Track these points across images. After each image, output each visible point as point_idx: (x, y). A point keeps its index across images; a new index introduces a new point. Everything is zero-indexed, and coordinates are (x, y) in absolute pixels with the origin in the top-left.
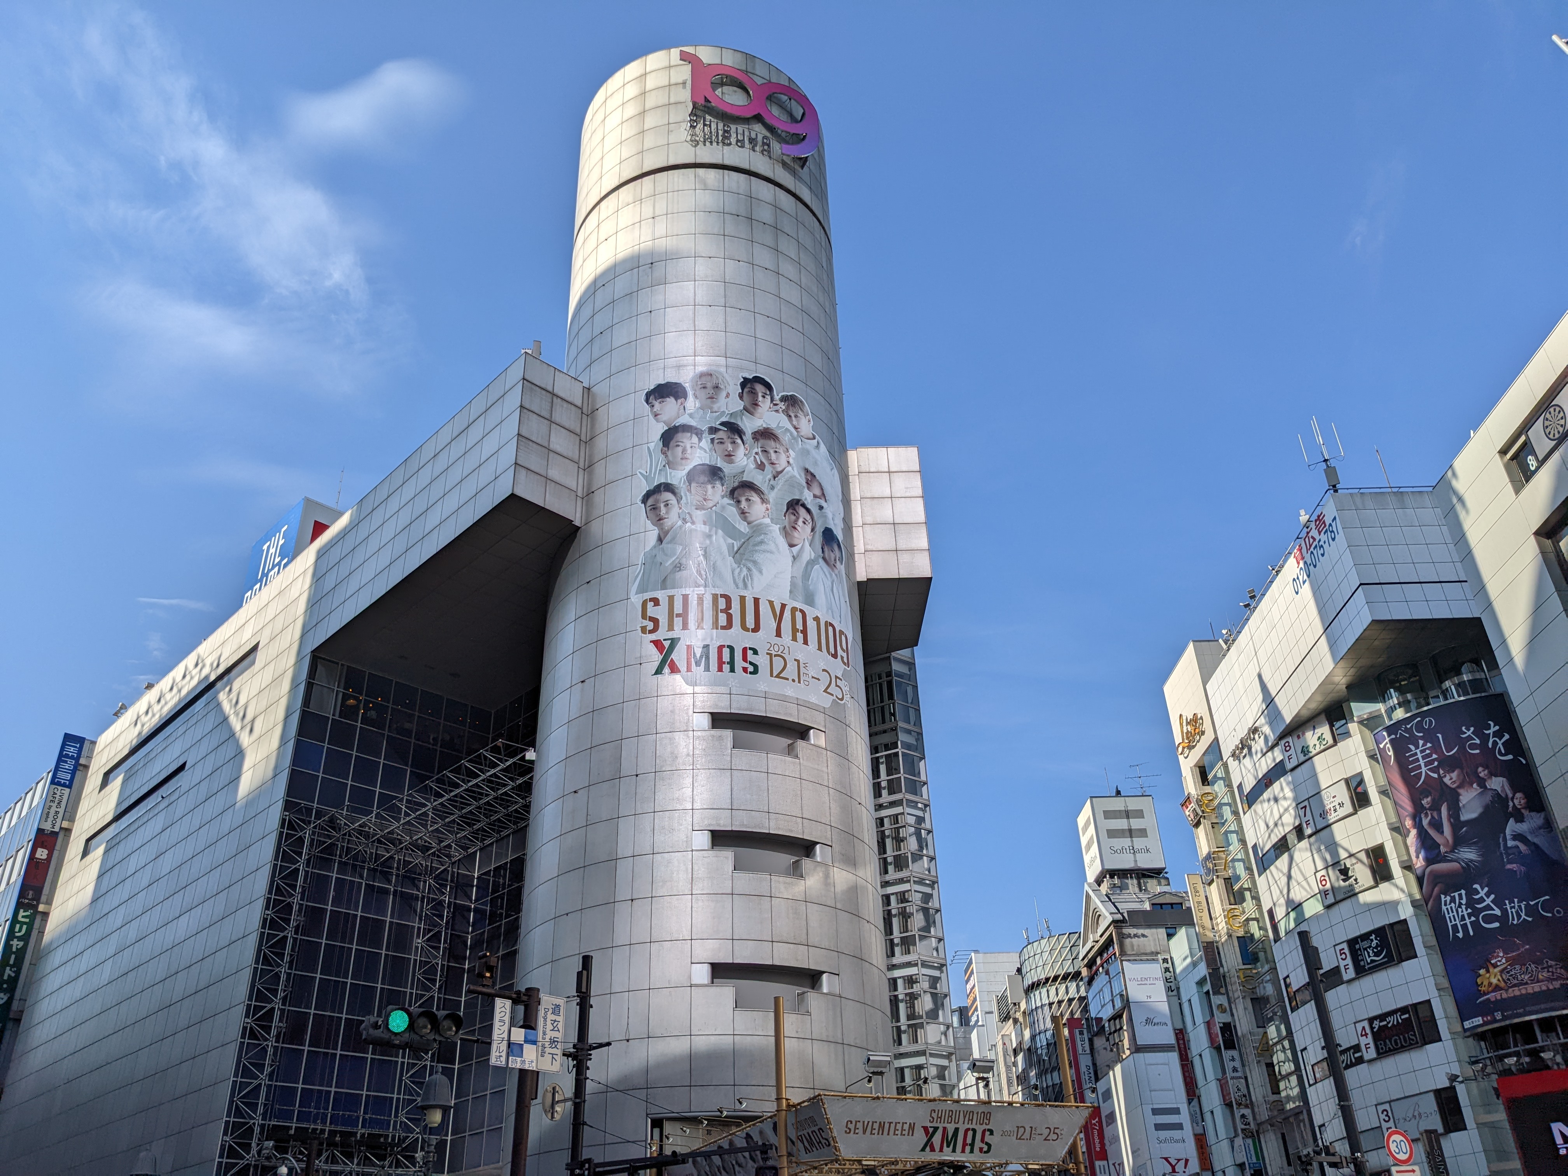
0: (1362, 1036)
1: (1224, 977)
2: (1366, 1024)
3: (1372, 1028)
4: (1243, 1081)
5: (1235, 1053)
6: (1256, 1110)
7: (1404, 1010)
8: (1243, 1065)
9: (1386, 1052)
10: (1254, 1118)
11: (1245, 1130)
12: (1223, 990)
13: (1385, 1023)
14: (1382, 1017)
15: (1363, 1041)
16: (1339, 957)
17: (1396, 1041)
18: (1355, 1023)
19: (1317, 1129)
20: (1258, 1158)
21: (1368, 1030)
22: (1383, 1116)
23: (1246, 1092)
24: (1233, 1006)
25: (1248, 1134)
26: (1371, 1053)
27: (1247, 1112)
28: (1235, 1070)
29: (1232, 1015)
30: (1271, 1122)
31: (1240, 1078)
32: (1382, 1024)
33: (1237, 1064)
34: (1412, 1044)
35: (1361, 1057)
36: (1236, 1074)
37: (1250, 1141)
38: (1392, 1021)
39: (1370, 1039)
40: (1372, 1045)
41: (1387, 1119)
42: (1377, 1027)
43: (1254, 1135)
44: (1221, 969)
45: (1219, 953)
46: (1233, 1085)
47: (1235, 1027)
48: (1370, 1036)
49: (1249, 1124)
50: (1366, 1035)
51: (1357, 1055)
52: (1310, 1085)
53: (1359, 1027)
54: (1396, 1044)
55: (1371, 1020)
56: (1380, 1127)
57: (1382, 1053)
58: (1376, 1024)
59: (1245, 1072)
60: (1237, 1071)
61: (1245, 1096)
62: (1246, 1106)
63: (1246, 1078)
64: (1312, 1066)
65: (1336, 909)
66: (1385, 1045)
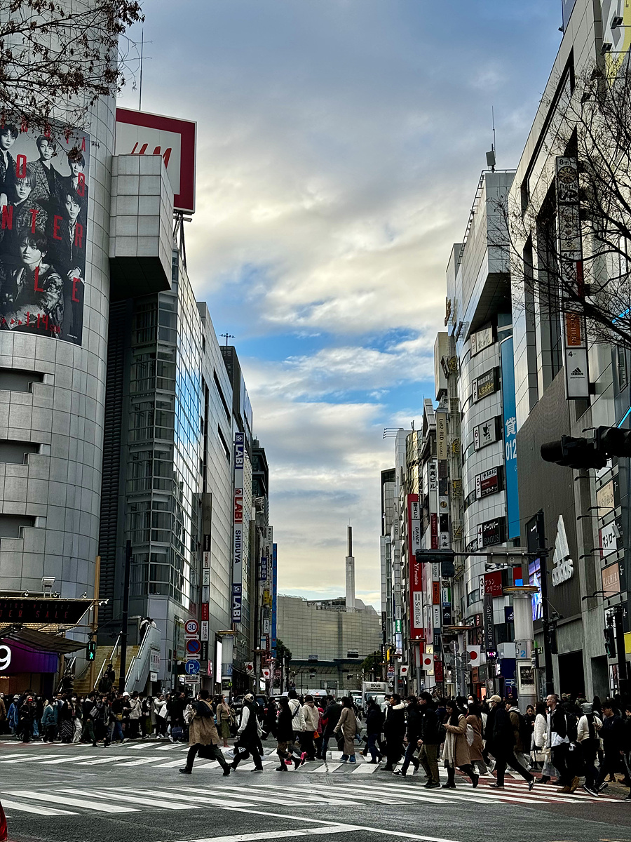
0: (479, 533)
2: (481, 527)
3: (483, 529)
7: (496, 520)
8: (451, 542)
9: (487, 543)
11: (444, 582)
12: (447, 493)
13: (488, 527)
14: (488, 523)
15: (479, 537)
17: (491, 539)
18: (478, 525)
21: (482, 531)
22: (481, 583)
25: (446, 585)
26: (482, 545)
28: (445, 544)
30: (456, 579)
33: (447, 541)
34: (497, 541)
36: (445, 547)
37: (446, 589)
38: (492, 526)
40: (482, 540)
43: (450, 586)
48: (482, 534)
55: (483, 524)
56: (479, 589)
57: (485, 546)
58: (485, 527)
59: (451, 546)
65: (479, 453)
66: (486, 540)
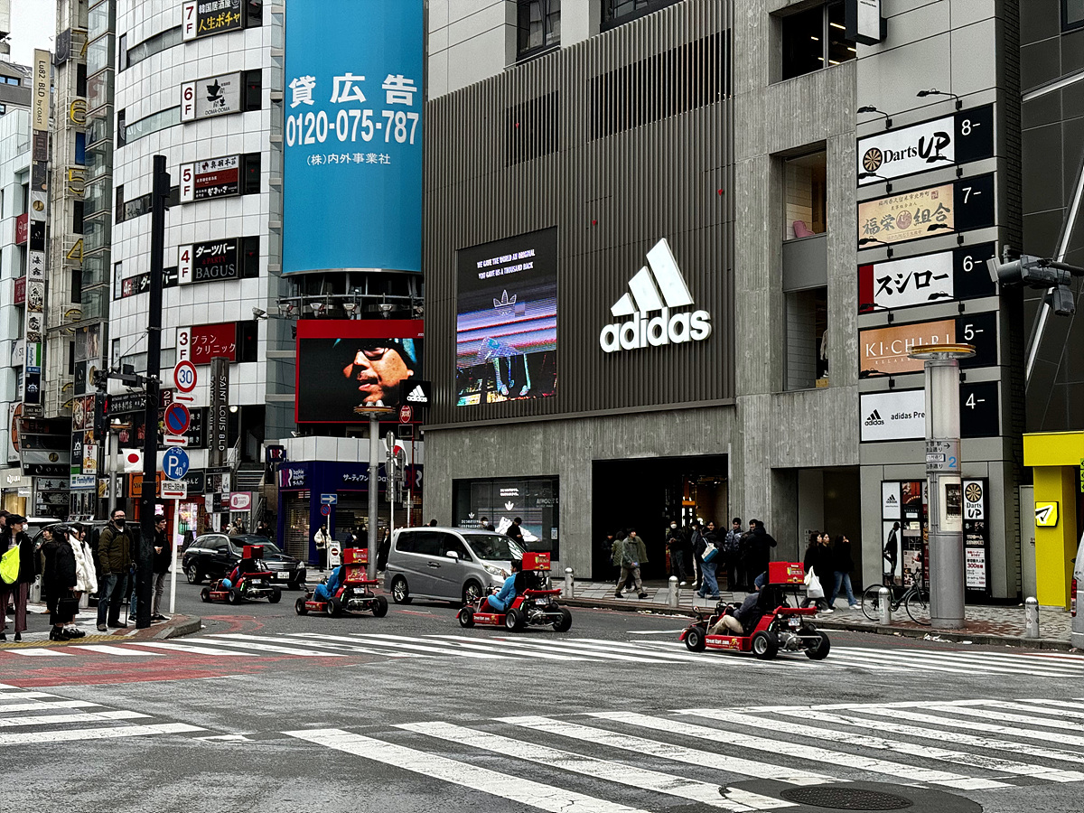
0: (183, 259)
1: (50, 172)
2: (190, 249)
3: (195, 253)
4: (43, 285)
5: (41, 255)
6: (50, 315)
7: (231, 242)
8: (47, 269)
9: (202, 279)
10: (45, 323)
11: (32, 333)
12: (45, 187)
13: (210, 251)
14: (208, 245)
15: (183, 264)
16: (183, 177)
17: (215, 269)
18: (179, 246)
19: (110, 343)
20: (38, 363)
21: (190, 255)
22: (180, 339)
23: (43, 296)
24: (52, 206)
25: (33, 338)
26: (188, 278)
27: (39, 316)
28: (37, 272)
29: (49, 215)
30: (62, 329)
31: (41, 281)
32: (205, 251)
33: (41, 267)
34: (228, 276)
35: (176, 280)
36: (36, 277)
37: (34, 346)
38: (216, 249)
39: (189, 264)
40: (190, 271)
41: (184, 342)
42: (200, 253)
43: (41, 341)
44: (49, 164)
45: (51, 146)
46: (30, 287)
47: (49, 227)
48: (190, 261)
49: (38, 328)
50: (187, 259)
51: (171, 277)
52: (115, 299)
53: (183, 250)
54: (214, 273)
55: (196, 246)
56: (175, 348)
57: (198, 280)
58: (200, 251)
59: (47, 275)
60: (39, 274)
61: (40, 299)
62: (40, 311)
63: (47, 282)
64: (123, 281)
65: (194, 127)
66: (203, 272)
